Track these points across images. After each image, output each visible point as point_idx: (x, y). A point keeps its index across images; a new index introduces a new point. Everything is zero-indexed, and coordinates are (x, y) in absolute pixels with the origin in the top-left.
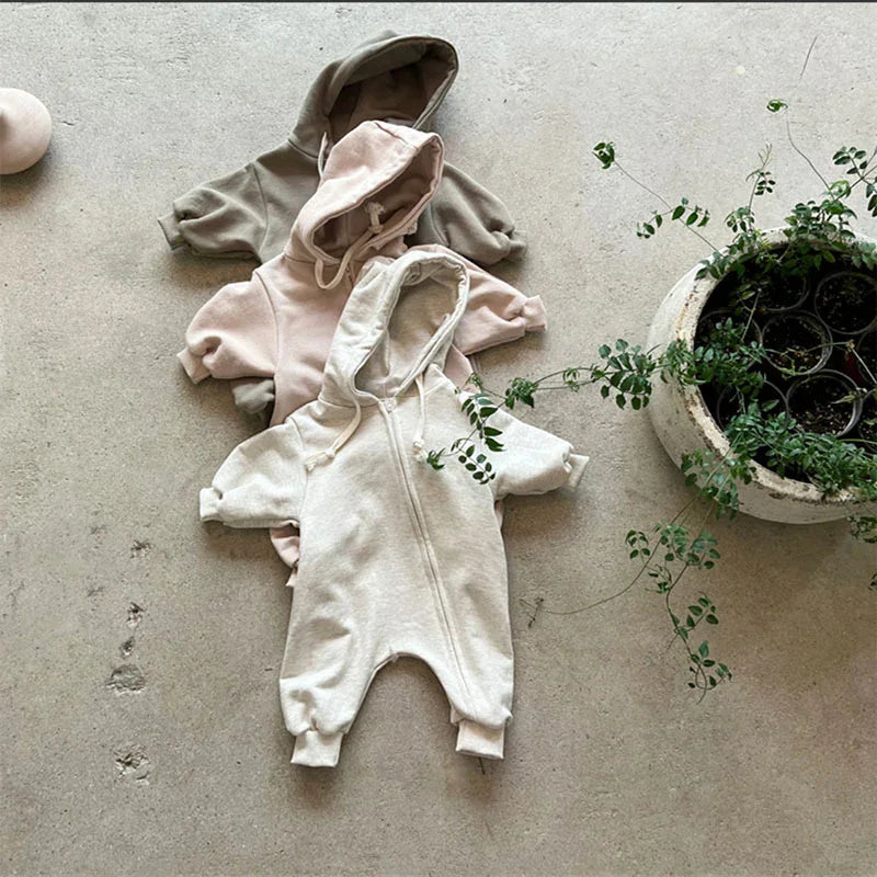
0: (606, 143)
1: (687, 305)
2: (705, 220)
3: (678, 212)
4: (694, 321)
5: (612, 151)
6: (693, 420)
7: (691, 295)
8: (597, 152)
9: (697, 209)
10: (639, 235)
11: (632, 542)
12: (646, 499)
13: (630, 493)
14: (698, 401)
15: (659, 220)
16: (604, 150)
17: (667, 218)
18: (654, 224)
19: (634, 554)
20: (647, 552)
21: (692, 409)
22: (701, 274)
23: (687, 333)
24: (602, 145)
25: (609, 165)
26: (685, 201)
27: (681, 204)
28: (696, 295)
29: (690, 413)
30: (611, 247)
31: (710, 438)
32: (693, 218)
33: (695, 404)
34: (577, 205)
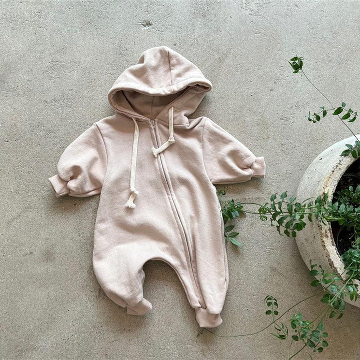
0: (299, 57)
1: (333, 172)
2: (355, 119)
3: (339, 111)
4: (336, 183)
5: (301, 63)
6: (324, 247)
7: (337, 166)
8: (292, 62)
9: (350, 111)
10: (310, 120)
11: (269, 304)
12: (281, 274)
13: (273, 270)
14: (329, 235)
15: (325, 114)
16: (297, 62)
17: (330, 113)
18: (321, 115)
19: (269, 313)
20: (277, 313)
21: (325, 239)
22: (346, 154)
23: (331, 190)
24: (296, 59)
25: (298, 71)
26: (344, 105)
27: (342, 107)
28: (340, 167)
29: (323, 242)
30: (287, 120)
31: (333, 260)
32: (348, 116)
33: (327, 237)
34: (272, 90)
